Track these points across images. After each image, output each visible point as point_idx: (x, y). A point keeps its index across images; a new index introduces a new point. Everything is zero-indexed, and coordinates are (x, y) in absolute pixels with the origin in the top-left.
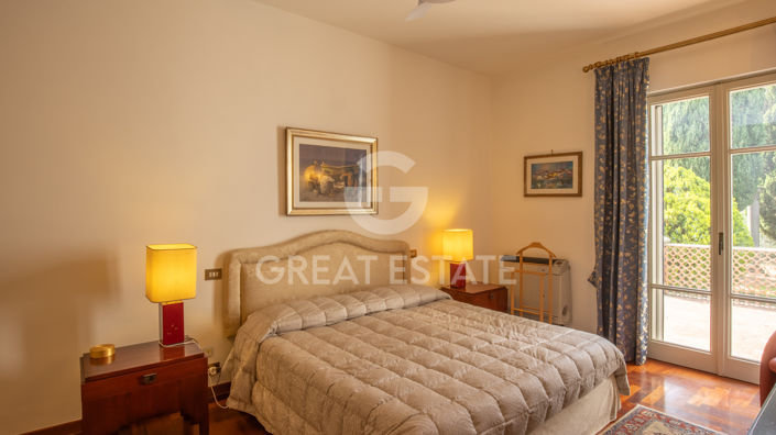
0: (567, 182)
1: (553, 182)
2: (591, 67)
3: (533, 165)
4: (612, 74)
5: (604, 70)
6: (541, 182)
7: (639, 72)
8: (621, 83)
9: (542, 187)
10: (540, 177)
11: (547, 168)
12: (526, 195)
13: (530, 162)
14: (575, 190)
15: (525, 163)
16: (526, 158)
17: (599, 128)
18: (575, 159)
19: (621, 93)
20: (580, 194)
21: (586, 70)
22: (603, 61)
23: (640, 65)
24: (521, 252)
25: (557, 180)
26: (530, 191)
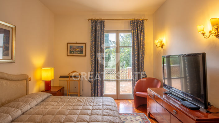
0: (82, 52)
1: (77, 52)
2: (90, 19)
3: (70, 46)
4: (96, 23)
5: (94, 21)
6: (73, 51)
7: (103, 24)
8: (98, 26)
9: (73, 53)
10: (72, 50)
11: (75, 47)
12: (68, 56)
13: (69, 45)
14: (84, 54)
15: (68, 45)
16: (68, 44)
17: (93, 37)
18: (84, 45)
19: (98, 29)
20: (85, 56)
21: (89, 20)
22: (93, 18)
23: (103, 22)
24: (69, 74)
25: (78, 51)
26: (69, 54)
